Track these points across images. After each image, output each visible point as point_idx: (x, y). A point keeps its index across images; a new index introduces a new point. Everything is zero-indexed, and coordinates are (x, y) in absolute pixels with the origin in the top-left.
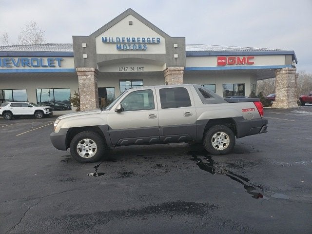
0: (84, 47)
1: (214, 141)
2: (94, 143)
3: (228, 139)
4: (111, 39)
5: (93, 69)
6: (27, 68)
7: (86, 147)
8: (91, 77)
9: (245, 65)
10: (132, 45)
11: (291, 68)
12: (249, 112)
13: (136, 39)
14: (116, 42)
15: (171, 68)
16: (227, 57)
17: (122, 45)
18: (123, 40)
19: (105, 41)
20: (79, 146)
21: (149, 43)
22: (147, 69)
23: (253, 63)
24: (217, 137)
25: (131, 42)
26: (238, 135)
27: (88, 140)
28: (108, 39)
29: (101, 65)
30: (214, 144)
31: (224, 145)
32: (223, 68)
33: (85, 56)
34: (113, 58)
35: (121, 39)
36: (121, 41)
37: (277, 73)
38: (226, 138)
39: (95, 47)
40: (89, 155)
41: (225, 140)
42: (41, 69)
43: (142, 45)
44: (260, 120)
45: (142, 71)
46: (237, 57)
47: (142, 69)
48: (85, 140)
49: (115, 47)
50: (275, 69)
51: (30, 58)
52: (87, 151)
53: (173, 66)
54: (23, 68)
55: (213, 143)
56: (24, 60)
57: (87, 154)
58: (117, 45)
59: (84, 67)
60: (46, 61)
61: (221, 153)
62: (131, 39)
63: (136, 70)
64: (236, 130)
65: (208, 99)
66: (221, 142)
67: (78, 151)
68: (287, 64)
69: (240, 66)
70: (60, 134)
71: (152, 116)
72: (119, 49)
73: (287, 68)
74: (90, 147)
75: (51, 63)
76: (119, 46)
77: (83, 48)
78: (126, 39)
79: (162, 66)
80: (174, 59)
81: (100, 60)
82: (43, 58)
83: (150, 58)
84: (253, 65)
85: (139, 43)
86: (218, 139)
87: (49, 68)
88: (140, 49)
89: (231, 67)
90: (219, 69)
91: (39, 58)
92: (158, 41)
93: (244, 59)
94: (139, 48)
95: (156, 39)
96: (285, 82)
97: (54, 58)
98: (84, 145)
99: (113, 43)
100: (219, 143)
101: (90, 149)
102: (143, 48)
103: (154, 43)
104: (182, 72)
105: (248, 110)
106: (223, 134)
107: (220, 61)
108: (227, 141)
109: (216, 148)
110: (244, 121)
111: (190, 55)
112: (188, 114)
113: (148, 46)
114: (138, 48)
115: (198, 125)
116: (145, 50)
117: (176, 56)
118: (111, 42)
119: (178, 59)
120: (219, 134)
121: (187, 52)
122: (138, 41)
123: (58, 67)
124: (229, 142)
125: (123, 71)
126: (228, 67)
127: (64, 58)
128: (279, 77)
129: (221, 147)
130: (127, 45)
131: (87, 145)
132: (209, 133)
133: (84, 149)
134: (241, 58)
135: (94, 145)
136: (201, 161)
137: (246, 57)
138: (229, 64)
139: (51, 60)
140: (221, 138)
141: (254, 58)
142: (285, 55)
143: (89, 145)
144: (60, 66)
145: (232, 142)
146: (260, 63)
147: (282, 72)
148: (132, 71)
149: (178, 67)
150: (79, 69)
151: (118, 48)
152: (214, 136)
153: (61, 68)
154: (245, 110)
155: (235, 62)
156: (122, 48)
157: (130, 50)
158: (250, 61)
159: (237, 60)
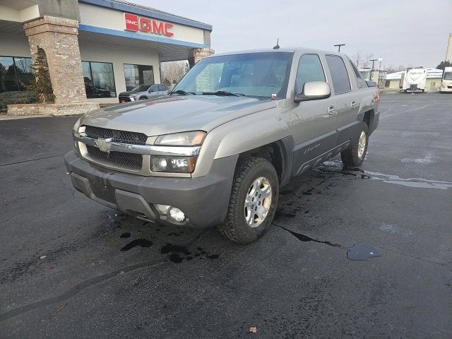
3: (364, 141)
7: (255, 199)
9: (163, 37)
16: (139, 18)
20: (246, 200)
23: (172, 34)
27: (260, 179)
32: (134, 36)
40: (258, 217)
46: (152, 21)
48: (256, 182)
50: (195, 48)
52: (256, 209)
53: (54, 15)
65: (359, 80)
69: (156, 36)
74: (260, 197)
84: (173, 38)
90: (129, 35)
93: (161, 25)
98: (253, 194)
101: (260, 203)
104: (75, 30)
115: (358, 122)
124: (365, 145)
126: (140, 35)
131: (256, 194)
133: (252, 207)
134: (158, 23)
137: (164, 23)
141: (172, 26)
142: (204, 30)
143: (259, 194)
147: (201, 53)
149: (67, 20)
155: (150, 29)
158: (169, 31)
159: (152, 25)
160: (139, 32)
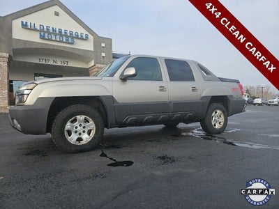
1: (212, 119)
2: (92, 122)
4: (32, 25)
5: (6, 55)
8: (5, 65)
10: (58, 36)
13: (63, 31)
14: (39, 29)
15: (99, 66)
17: (46, 35)
18: (48, 30)
19: (24, 26)
20: (68, 126)
21: (77, 37)
25: (58, 32)
27: (83, 117)
28: (29, 24)
29: (17, 52)
30: (213, 123)
31: (220, 123)
35: (45, 27)
36: (45, 30)
39: (11, 30)
41: (220, 118)
43: (70, 39)
45: (66, 65)
47: (66, 63)
48: (78, 117)
49: (37, 34)
52: (80, 134)
53: (100, 64)
55: (212, 121)
57: (79, 140)
58: (40, 33)
61: (219, 132)
62: (57, 30)
63: (59, 64)
66: (217, 120)
71: (162, 88)
72: (42, 37)
74: (84, 127)
76: (42, 34)
78: (51, 29)
79: (88, 62)
80: (102, 58)
81: (16, 46)
83: (77, 53)
85: (66, 35)
86: (215, 117)
88: (67, 42)
92: (87, 37)
94: (67, 40)
95: (84, 35)
99: (35, 30)
101: (84, 132)
102: (70, 41)
103: (82, 39)
105: (235, 89)
106: (219, 112)
109: (215, 127)
112: (194, 89)
113: (76, 40)
114: (64, 40)
115: (202, 101)
116: (72, 44)
117: (103, 54)
118: (33, 28)
119: (105, 58)
120: (216, 112)
122: (66, 33)
124: (223, 121)
125: (44, 62)
130: (53, 35)
131: (80, 125)
132: (210, 110)
133: (76, 132)
135: (91, 125)
140: (217, 116)
143: (83, 125)
148: (55, 64)
152: (213, 114)
154: (233, 89)
156: (47, 37)
157: (56, 41)
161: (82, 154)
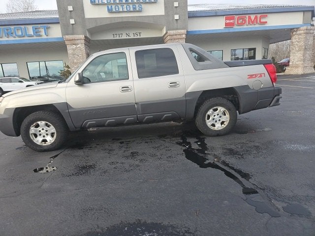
0: (71, 11)
1: (208, 118)
2: (52, 127)
3: (228, 116)
5: (82, 37)
6: (11, 39)
7: (42, 131)
8: (81, 46)
9: (257, 26)
10: (125, 6)
11: (309, 27)
12: (257, 78)
14: (106, 2)
15: (171, 32)
16: (236, 17)
17: (113, 7)
19: (93, 2)
20: (33, 130)
21: (145, 2)
22: (145, 34)
23: (266, 22)
24: (213, 113)
26: (242, 110)
27: (44, 122)
29: (92, 31)
30: (209, 123)
31: (222, 123)
32: (231, 30)
33: (72, 21)
34: (104, 23)
36: (112, 2)
37: (293, 33)
38: (225, 115)
39: (83, 10)
40: (47, 141)
41: (223, 117)
42: (26, 40)
43: (137, 6)
44: (273, 89)
45: (139, 37)
46: (247, 16)
47: (139, 34)
48: (39, 123)
49: (105, 8)
50: (291, 29)
51: (12, 27)
52: (44, 136)
53: (173, 29)
54: (7, 39)
55: (207, 121)
56: (7, 30)
57: (45, 141)
58: (108, 7)
59: (72, 34)
60: (30, 30)
61: (218, 134)
63: (132, 37)
64: (239, 104)
65: (201, 63)
66: (218, 120)
67: (32, 137)
68: (305, 24)
69: (251, 26)
70: (6, 116)
71: (125, 89)
72: (110, 11)
73: (305, 27)
74: (47, 131)
75: (37, 33)
76: (110, 7)
77: (69, 13)
79: (161, 30)
80: (175, 21)
81: (90, 26)
82: (26, 26)
83: (146, 21)
84: (266, 25)
85: (133, 3)
86: (214, 116)
87: (35, 38)
88: (135, 11)
89: (240, 28)
90: (227, 31)
91: (23, 27)
93: (256, 18)
94: (134, 8)
96: (302, 43)
97: (39, 26)
98: (39, 129)
99: (103, 4)
100: (216, 121)
101: (47, 134)
102: (137, 9)
103: (150, 2)
104: (184, 36)
105: (256, 75)
106: (221, 109)
107: (228, 21)
108: (226, 118)
109: (212, 128)
110: (250, 91)
111: (193, 16)
112: (174, 84)
113: (143, 6)
114: (132, 9)
115: (187, 98)
116: (140, 11)
117: (177, 17)
118: (101, 3)
119: (179, 21)
120: (217, 110)
121: (190, 13)
123: (44, 37)
124: (228, 119)
125: (118, 38)
126: (237, 28)
127: (49, 25)
128: (295, 39)
129: (218, 127)
130: (120, 6)
131: (43, 129)
132: (203, 108)
133: (40, 135)
134: (253, 17)
135: (52, 129)
136: (190, 147)
137: (259, 16)
138: (239, 24)
139: (36, 29)
140: (218, 115)
141: (267, 16)
142: (304, 11)
143: (45, 129)
144: (47, 35)
145: (233, 119)
146: (274, 22)
147: (298, 32)
148: (128, 37)
149: (180, 31)
150: (67, 36)
151: (108, 9)
152: (210, 112)
153: (49, 37)
154: (251, 76)
155: (245, 23)
156: (114, 10)
157: (123, 12)
158: (263, 20)
159: (247, 19)
160: (236, 27)
161: (46, 152)
